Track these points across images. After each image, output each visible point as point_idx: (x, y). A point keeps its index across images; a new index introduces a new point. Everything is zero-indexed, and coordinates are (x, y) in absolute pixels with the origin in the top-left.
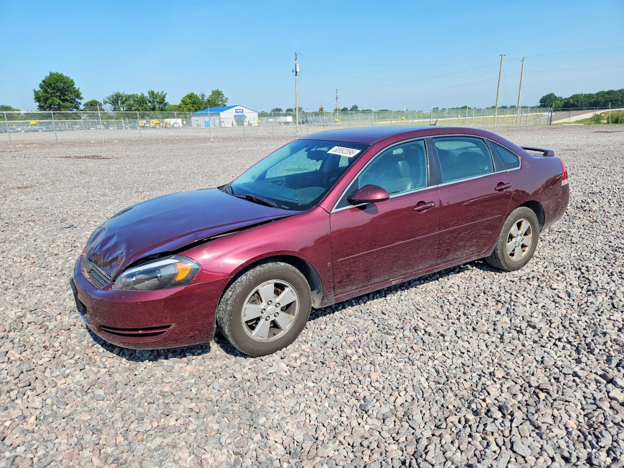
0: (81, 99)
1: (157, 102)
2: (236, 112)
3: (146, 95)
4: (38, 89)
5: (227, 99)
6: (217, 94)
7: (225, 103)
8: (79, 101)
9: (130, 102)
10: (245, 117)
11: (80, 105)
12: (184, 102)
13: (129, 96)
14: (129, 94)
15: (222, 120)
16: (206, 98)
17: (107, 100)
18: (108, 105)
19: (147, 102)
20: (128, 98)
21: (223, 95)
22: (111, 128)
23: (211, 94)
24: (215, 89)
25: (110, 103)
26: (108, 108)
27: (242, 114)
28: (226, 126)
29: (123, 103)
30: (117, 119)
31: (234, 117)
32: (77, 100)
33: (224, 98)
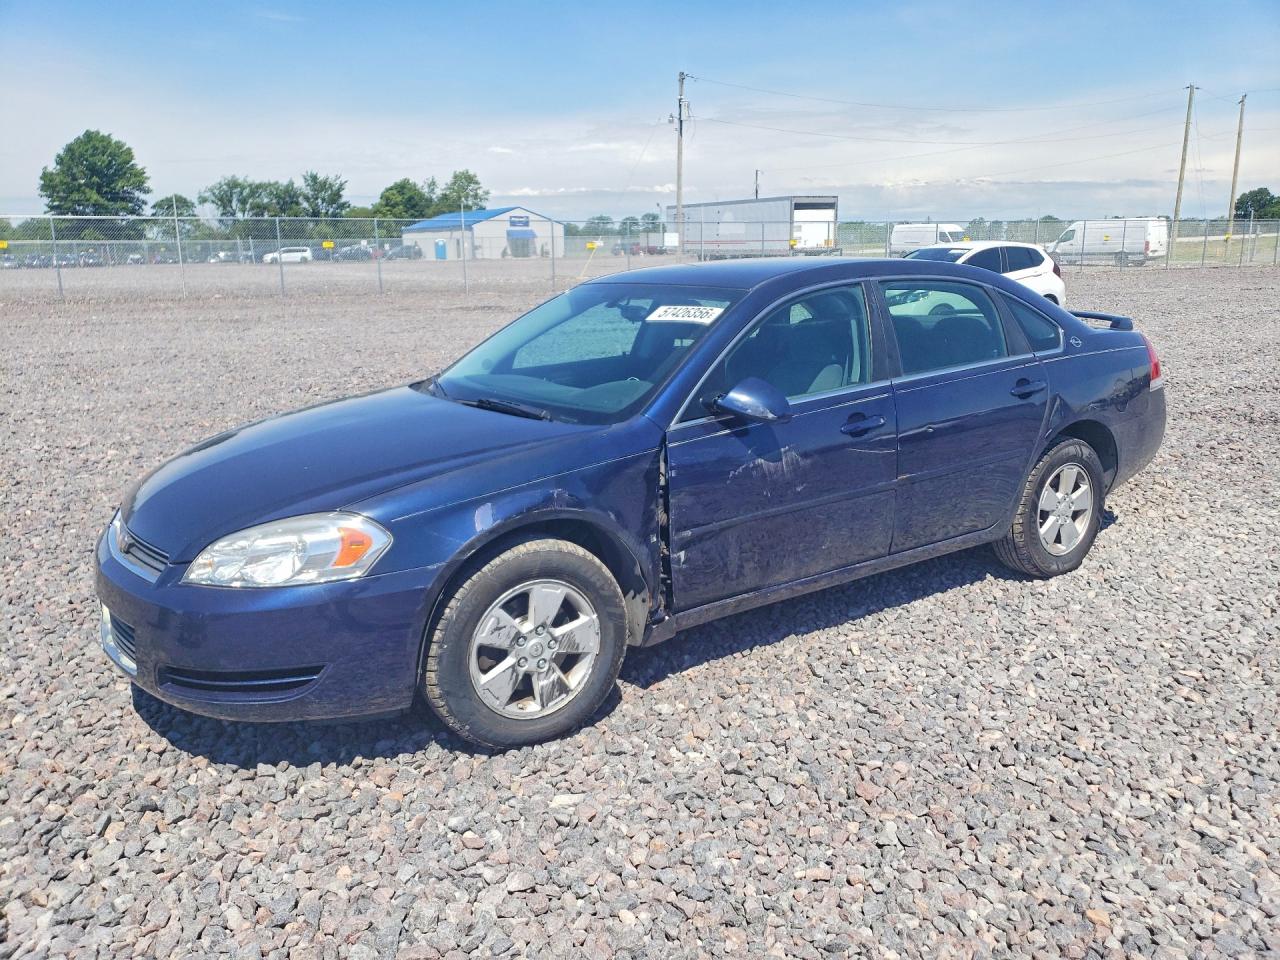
0: (147, 191)
1: (323, 200)
2: (513, 224)
3: (300, 184)
4: (53, 167)
5: (487, 193)
6: (465, 180)
7: (484, 204)
8: (142, 196)
9: (258, 200)
10: (534, 236)
11: (144, 206)
12: (387, 199)
13: (259, 186)
14: (257, 182)
15: (477, 243)
16: (438, 192)
17: (207, 195)
18: (209, 206)
19: (301, 199)
20: (255, 190)
21: (477, 183)
22: (212, 261)
23: (449, 179)
24: (460, 169)
25: (213, 202)
26: (209, 214)
27: (525, 228)
28: (486, 257)
29: (243, 202)
30: (228, 239)
31: (505, 235)
32: (137, 194)
33: (480, 192)
